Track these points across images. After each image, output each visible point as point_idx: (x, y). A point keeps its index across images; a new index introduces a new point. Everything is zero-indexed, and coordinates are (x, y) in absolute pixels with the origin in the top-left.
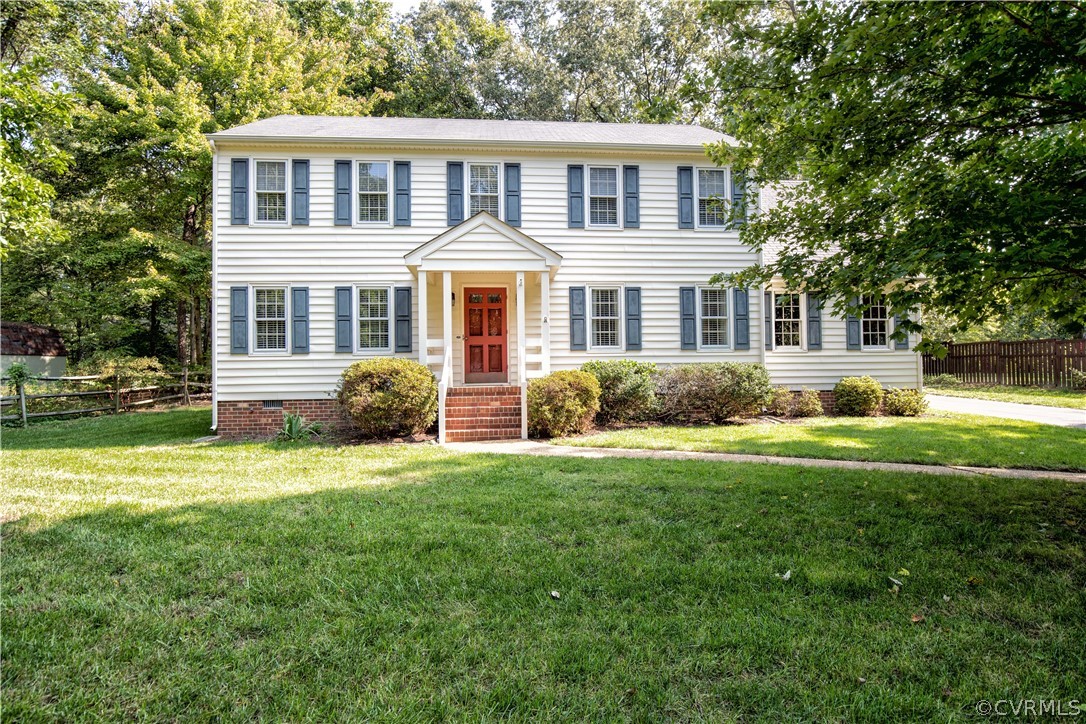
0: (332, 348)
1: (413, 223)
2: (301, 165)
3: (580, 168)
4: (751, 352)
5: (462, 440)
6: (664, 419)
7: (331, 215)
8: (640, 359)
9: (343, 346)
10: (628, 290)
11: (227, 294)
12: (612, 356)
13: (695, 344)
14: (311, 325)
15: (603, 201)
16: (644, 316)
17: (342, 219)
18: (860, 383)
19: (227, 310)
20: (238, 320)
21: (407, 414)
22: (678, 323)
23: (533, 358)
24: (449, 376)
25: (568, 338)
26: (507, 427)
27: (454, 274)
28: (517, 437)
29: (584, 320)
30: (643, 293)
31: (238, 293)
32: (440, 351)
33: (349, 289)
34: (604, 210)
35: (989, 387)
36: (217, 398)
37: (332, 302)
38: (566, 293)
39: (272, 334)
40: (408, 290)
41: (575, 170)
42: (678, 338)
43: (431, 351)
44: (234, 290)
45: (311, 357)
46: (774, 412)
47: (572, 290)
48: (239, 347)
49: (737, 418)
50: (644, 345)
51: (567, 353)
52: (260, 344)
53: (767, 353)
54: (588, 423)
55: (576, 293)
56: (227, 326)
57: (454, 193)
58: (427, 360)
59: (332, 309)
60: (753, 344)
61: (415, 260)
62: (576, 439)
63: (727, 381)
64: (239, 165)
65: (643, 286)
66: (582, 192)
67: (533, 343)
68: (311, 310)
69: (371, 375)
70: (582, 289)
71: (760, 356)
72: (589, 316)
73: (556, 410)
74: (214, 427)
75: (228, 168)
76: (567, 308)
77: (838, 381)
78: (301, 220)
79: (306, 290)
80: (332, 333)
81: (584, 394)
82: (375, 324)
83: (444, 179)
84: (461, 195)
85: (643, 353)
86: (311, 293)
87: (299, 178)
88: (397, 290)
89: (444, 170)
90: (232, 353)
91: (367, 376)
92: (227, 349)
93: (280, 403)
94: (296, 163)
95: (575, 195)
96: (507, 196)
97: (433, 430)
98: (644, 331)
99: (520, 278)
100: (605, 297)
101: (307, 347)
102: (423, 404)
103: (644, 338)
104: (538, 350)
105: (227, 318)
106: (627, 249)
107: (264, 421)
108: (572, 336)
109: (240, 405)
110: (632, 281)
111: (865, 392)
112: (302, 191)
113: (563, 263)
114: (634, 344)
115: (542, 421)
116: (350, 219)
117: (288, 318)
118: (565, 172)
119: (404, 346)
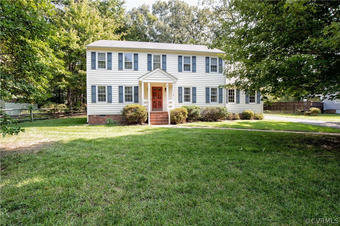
0: (118, 102)
1: (139, 70)
2: (109, 54)
3: (181, 56)
4: (223, 104)
5: (154, 125)
6: (202, 120)
7: (118, 67)
8: (196, 105)
9: (121, 101)
10: (193, 88)
11: (91, 87)
12: (189, 104)
13: (209, 102)
14: (112, 96)
15: (187, 65)
16: (197, 94)
17: (120, 68)
18: (248, 112)
19: (91, 91)
20: (93, 94)
21: (140, 118)
22: (205, 96)
23: (170, 105)
24: (150, 110)
25: (178, 100)
26: (164, 121)
27: (151, 83)
28: (168, 124)
29: (182, 95)
30: (197, 89)
31: (93, 87)
32: (147, 102)
33: (122, 87)
34: (187, 68)
35: (278, 113)
36: (88, 114)
37: (118, 90)
38: (178, 88)
39: (102, 98)
40: (137, 87)
41: (180, 57)
42: (205, 100)
43: (145, 103)
44: (92, 86)
45: (112, 104)
46: (228, 119)
47: (179, 87)
48: (94, 101)
49: (219, 120)
50: (197, 102)
51: (178, 104)
52: (99, 100)
53: (227, 104)
54: (184, 121)
55: (180, 88)
56: (91, 96)
57: (149, 62)
58: (144, 105)
59: (118, 92)
60: (223, 102)
61: (141, 80)
62: (183, 124)
63: (218, 110)
64: (93, 54)
65: (196, 87)
66: (182, 63)
67: (170, 101)
68: (112, 92)
69: (132, 108)
70: (182, 87)
71: (225, 105)
72: (183, 94)
73: (177, 117)
74: (88, 122)
75: (90, 54)
76: (178, 92)
77: (243, 111)
78: (110, 68)
79: (111, 86)
80: (118, 98)
81: (184, 113)
82: (129, 96)
83: (147, 58)
84: (151, 63)
85: (196, 104)
86: (112, 87)
87: (109, 57)
88: (135, 87)
89: (147, 56)
90: (92, 103)
91: (130, 109)
92: (91, 102)
93: (104, 115)
94: (108, 53)
95: (180, 64)
96: (163, 63)
97: (147, 122)
98: (197, 98)
99: (167, 85)
100: (187, 89)
101: (111, 101)
102: (144, 116)
103: (197, 100)
104: (171, 103)
105: (91, 93)
106: (193, 77)
107: (100, 120)
108: (179, 99)
109: (94, 116)
110: (194, 86)
111: (250, 114)
112: (110, 61)
113: (178, 81)
114: (194, 101)
115: (174, 120)
116: (122, 68)
117: (106, 94)
118: (177, 58)
119: (136, 101)
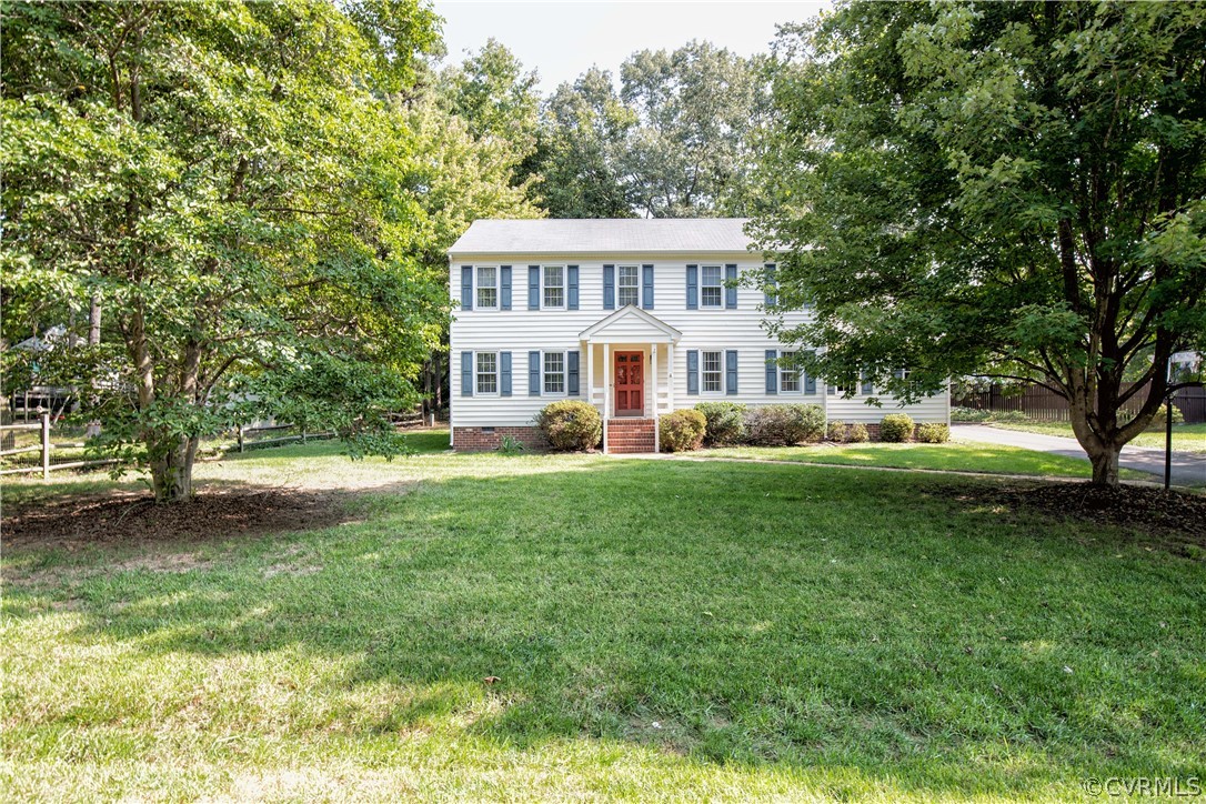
0: (527, 392)
1: (580, 308)
2: (506, 269)
3: (696, 267)
4: (817, 396)
5: (618, 453)
6: (751, 442)
7: (526, 303)
8: (735, 401)
9: (534, 391)
10: (728, 352)
11: (459, 356)
12: (716, 399)
13: (776, 390)
14: (513, 377)
15: (711, 290)
16: (739, 370)
17: (533, 306)
18: (896, 419)
19: (459, 367)
20: (466, 373)
21: (583, 436)
22: (764, 375)
23: (662, 401)
24: (608, 413)
25: (686, 386)
26: (645, 444)
27: (610, 345)
28: (653, 451)
29: (697, 374)
30: (739, 355)
31: (466, 355)
32: (601, 395)
33: (538, 353)
34: (712, 296)
36: (453, 425)
37: (527, 361)
38: (685, 355)
39: (487, 383)
40: (577, 353)
41: (692, 268)
42: (764, 386)
43: (595, 396)
44: (463, 354)
45: (513, 398)
46: (833, 438)
47: (689, 352)
48: (466, 392)
50: (739, 391)
51: (686, 396)
52: (480, 389)
53: (828, 397)
54: (698, 443)
55: (692, 355)
56: (459, 377)
57: (608, 287)
58: (593, 401)
59: (527, 366)
60: (817, 391)
61: (585, 337)
62: (689, 453)
63: (793, 417)
64: (467, 270)
65: (739, 350)
66: (696, 284)
67: (662, 390)
68: (513, 366)
69: (562, 412)
70: (696, 352)
71: (823, 399)
72: (701, 370)
73: (678, 435)
74: (452, 444)
75: (460, 272)
76: (685, 365)
77: (882, 417)
78: (507, 306)
79: (510, 353)
80: (527, 382)
81: (695, 425)
82: (554, 376)
83: (601, 277)
84: (613, 288)
85: (739, 396)
86: (513, 356)
87: (505, 278)
88: (570, 353)
89: (601, 271)
90: (463, 395)
92: (459, 393)
93: (493, 429)
94: (503, 268)
95: (691, 286)
96: (644, 288)
97: (600, 446)
98: (739, 381)
99: (654, 348)
100: (712, 358)
101: (511, 391)
102: (594, 430)
103: (739, 386)
104: (665, 395)
105: (459, 372)
106: (728, 323)
107: (482, 440)
108: (689, 385)
109: (468, 430)
110: (732, 346)
111: (899, 425)
112: (507, 287)
113: (683, 339)
114: (732, 390)
115: (668, 441)
116: (538, 305)
117: (498, 372)
118: (685, 270)
119: (574, 391)
